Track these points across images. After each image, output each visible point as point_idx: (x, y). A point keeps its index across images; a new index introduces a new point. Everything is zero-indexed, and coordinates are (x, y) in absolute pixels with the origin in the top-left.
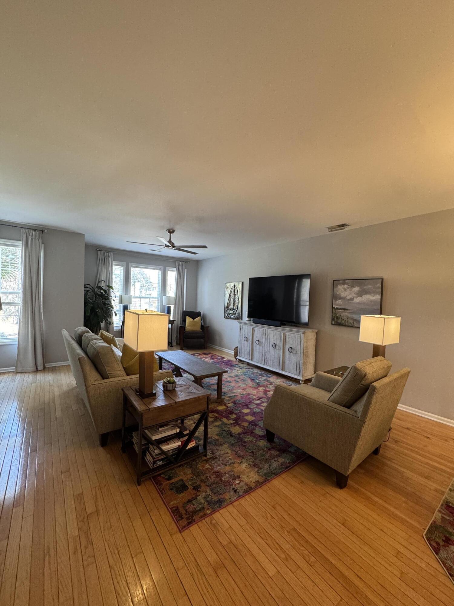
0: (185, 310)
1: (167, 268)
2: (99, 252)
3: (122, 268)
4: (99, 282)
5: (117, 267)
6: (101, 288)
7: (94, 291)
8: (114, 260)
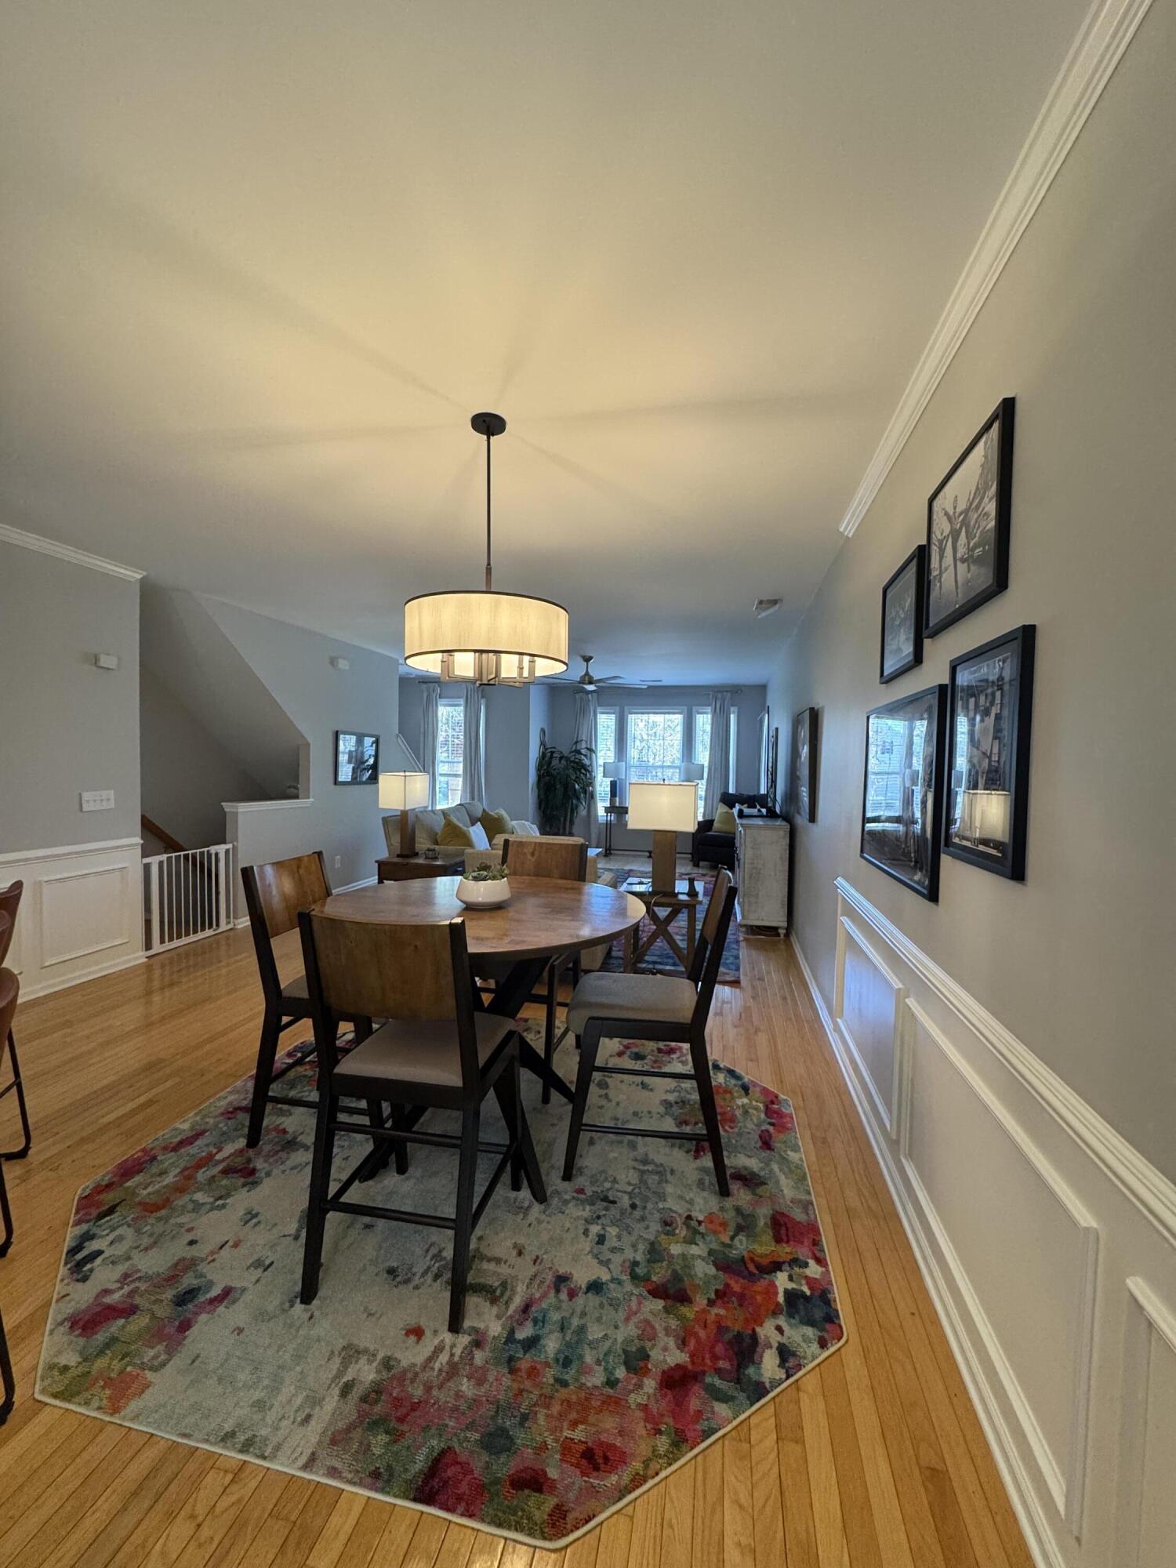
0: (731, 790)
1: (694, 708)
2: (577, 696)
3: (613, 717)
4: (576, 743)
5: (604, 716)
6: (579, 752)
7: (567, 759)
8: (600, 706)
